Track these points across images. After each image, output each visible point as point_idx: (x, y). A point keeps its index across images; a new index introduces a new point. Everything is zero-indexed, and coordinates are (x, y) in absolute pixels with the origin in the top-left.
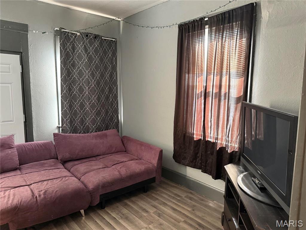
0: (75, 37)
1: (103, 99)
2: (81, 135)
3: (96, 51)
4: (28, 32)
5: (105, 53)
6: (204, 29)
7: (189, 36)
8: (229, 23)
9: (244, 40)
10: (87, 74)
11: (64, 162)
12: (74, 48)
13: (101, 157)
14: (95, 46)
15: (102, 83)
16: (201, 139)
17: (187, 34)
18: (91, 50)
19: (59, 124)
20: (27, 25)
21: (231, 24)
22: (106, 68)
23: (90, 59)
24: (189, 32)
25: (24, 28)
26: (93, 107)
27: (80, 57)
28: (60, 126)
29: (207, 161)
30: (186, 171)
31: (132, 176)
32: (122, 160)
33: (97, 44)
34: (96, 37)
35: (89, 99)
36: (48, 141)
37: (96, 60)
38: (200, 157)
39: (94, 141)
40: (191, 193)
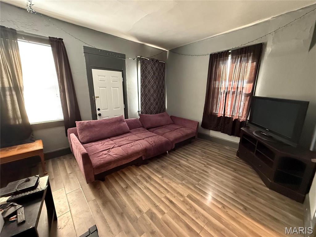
0: (147, 61)
1: (159, 96)
2: (154, 115)
3: (157, 69)
4: (125, 59)
5: (160, 70)
6: (228, 56)
7: (217, 61)
8: (245, 53)
9: (255, 63)
10: (152, 82)
11: (148, 129)
12: (146, 68)
13: (165, 126)
14: (156, 66)
15: (159, 87)
16: (222, 116)
17: (216, 59)
18: (154, 69)
19: (139, 110)
20: (125, 55)
21: (247, 54)
22: (160, 78)
23: (154, 74)
24: (217, 58)
25: (123, 56)
26: (155, 100)
27: (149, 73)
28: (140, 110)
29: (224, 127)
30: (210, 133)
31: (187, 135)
32: (177, 128)
33: (157, 65)
34: (157, 61)
35: (153, 96)
36: (135, 119)
37: (157, 74)
38: (220, 125)
39: (159, 118)
40: (214, 143)
